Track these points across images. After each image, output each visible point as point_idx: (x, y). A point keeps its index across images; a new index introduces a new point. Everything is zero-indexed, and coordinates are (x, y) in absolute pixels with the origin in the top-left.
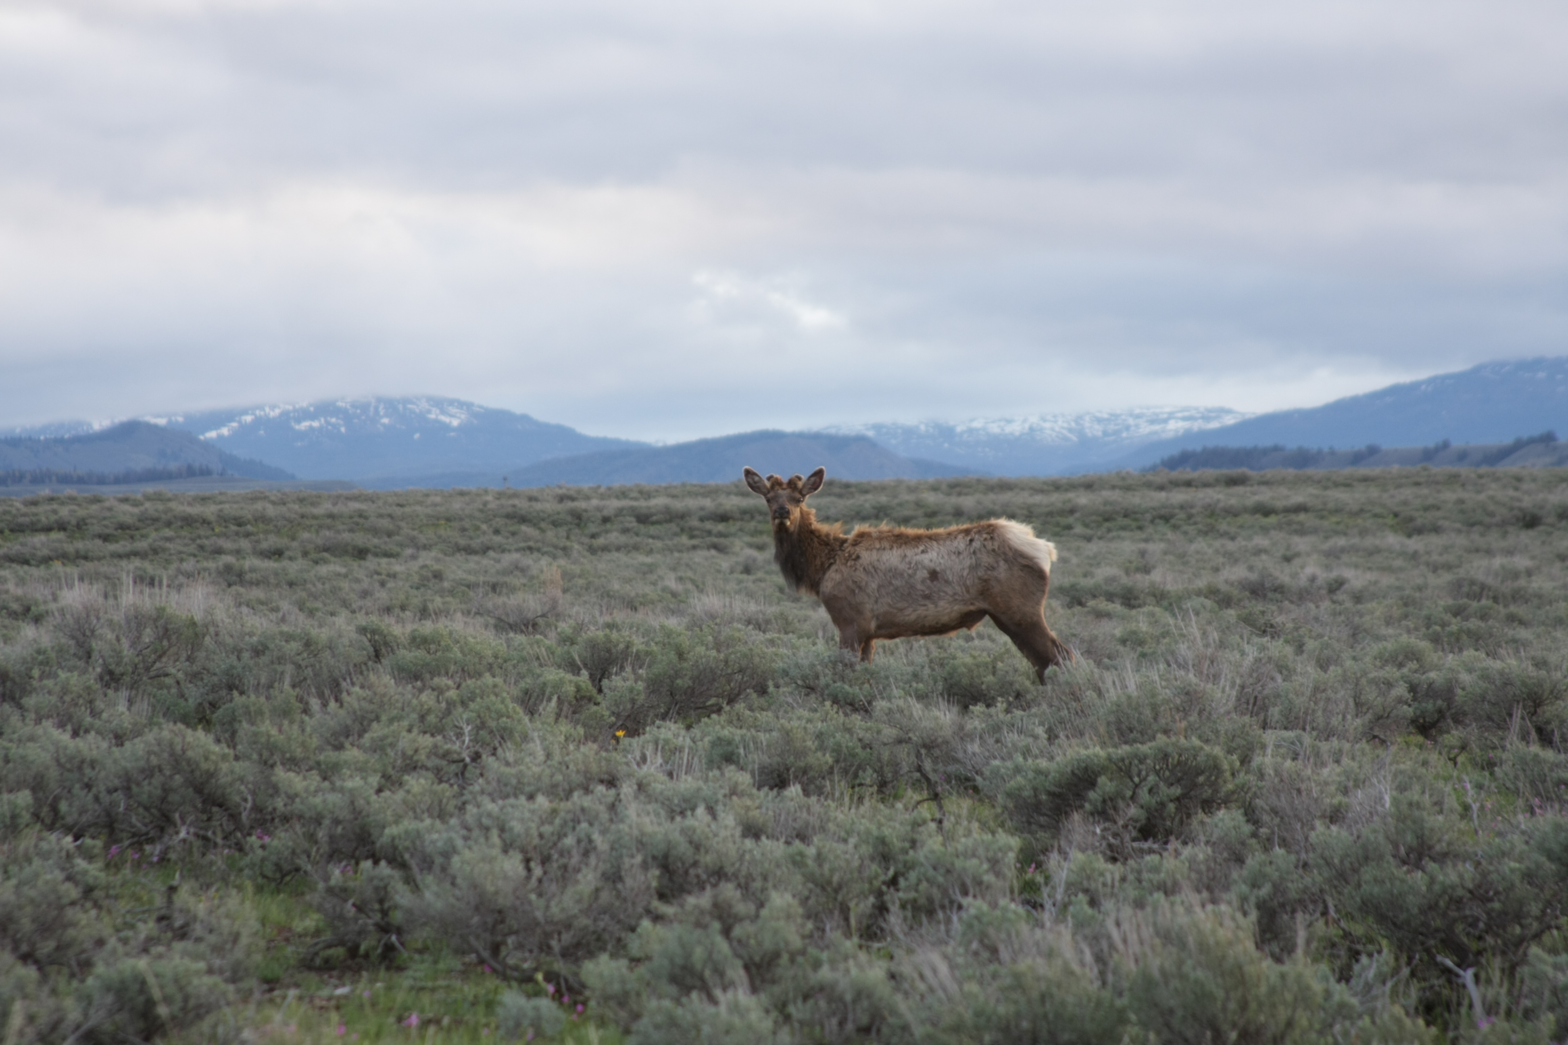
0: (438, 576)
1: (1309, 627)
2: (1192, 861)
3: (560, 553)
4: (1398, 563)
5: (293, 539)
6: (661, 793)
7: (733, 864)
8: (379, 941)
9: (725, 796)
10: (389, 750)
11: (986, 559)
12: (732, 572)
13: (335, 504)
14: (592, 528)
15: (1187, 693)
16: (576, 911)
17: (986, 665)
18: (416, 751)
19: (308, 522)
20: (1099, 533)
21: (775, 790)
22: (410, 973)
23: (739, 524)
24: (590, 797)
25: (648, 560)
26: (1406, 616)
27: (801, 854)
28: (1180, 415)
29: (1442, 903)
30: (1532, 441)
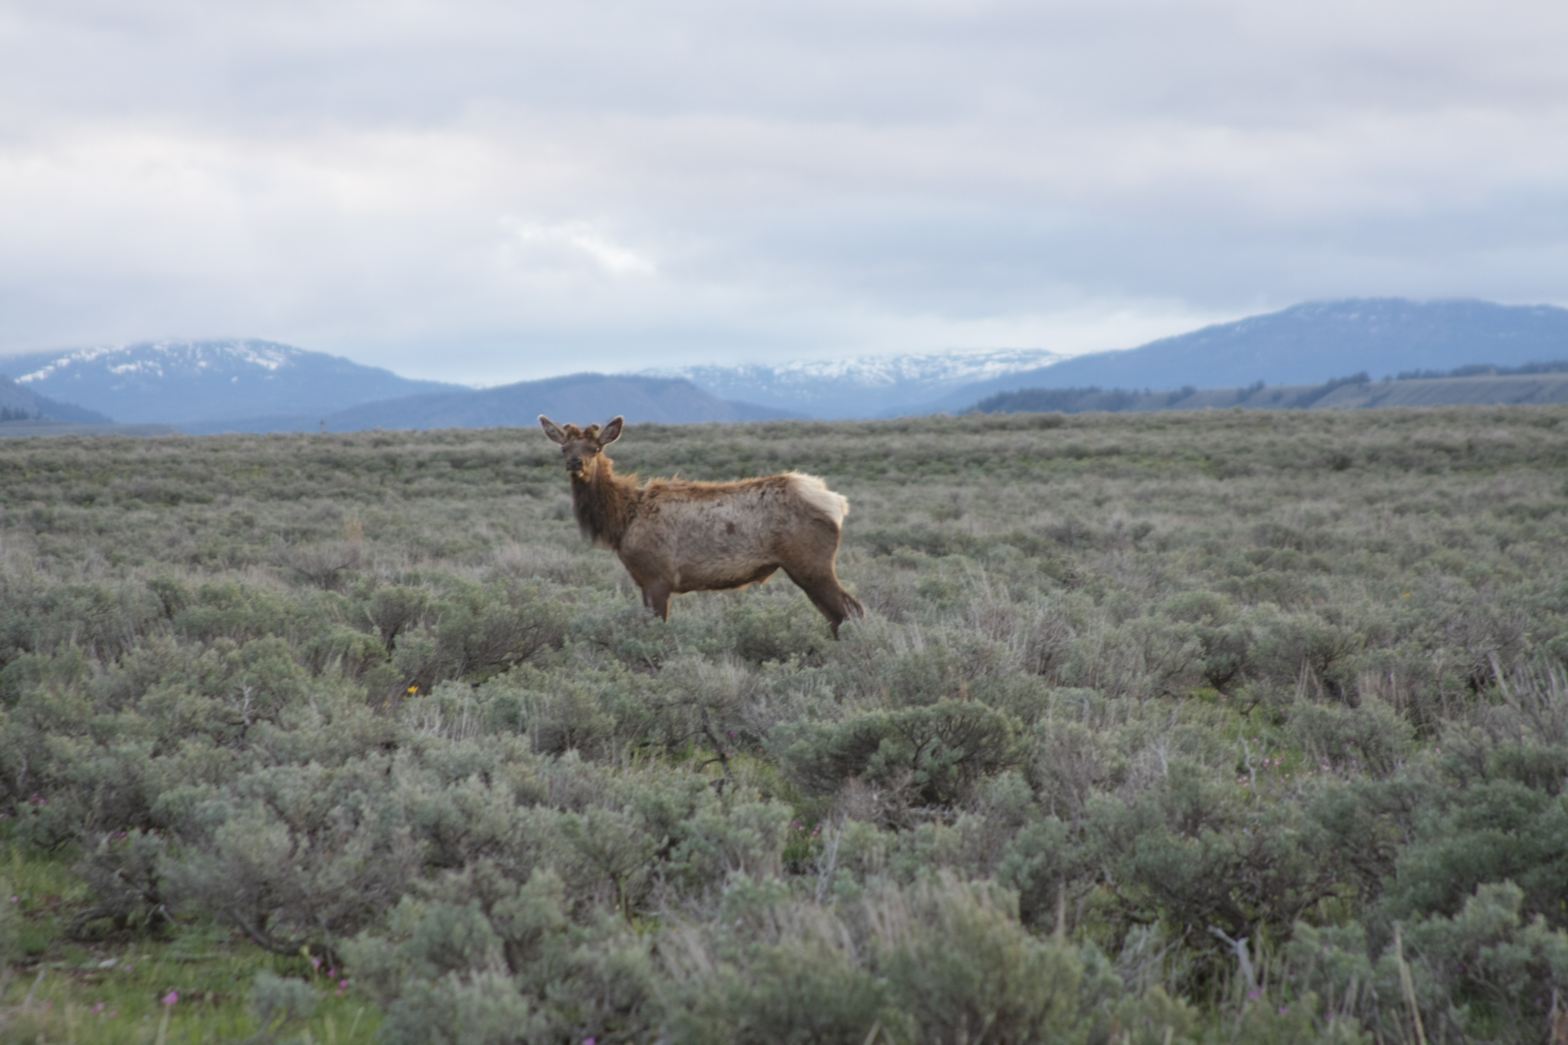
0: (249, 522)
1: (1110, 577)
2: (966, 829)
3: (373, 498)
4: (1208, 506)
5: (105, 484)
6: (436, 759)
7: (505, 833)
8: (147, 911)
9: (502, 761)
10: (166, 713)
11: (778, 513)
12: (544, 518)
13: (148, 449)
14: (407, 473)
15: (974, 652)
16: (342, 883)
17: (781, 619)
18: (194, 713)
19: (121, 468)
20: (913, 477)
21: (552, 757)
22: (177, 944)
23: (554, 469)
24: (363, 763)
25: (462, 505)
26: (1208, 564)
27: (573, 823)
28: (997, 357)
29: (1217, 871)
30: (1345, 382)
